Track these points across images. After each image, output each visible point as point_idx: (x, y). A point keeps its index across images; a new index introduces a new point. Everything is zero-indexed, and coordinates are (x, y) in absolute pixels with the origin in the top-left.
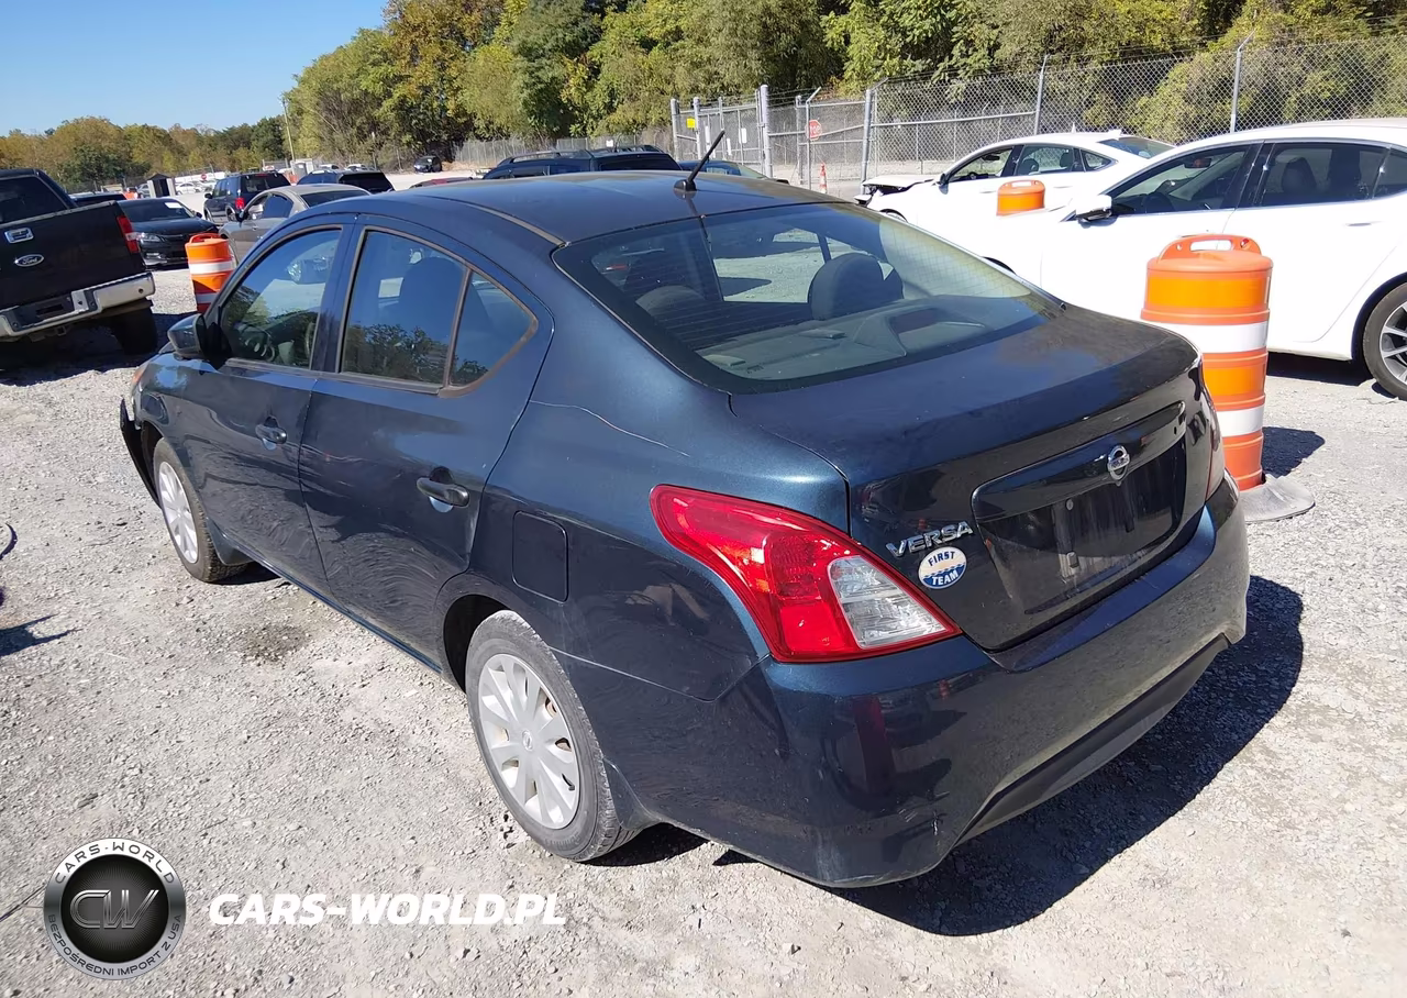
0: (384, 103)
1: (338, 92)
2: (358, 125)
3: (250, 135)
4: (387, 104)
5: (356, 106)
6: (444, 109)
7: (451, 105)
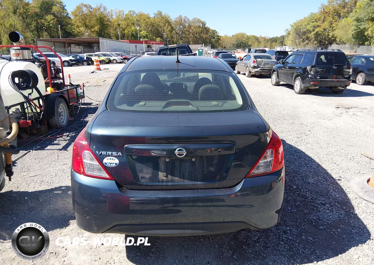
0: (312, 33)
1: (300, 29)
2: (303, 38)
3: (277, 39)
4: (313, 33)
5: (304, 33)
6: (329, 35)
7: (331, 34)
